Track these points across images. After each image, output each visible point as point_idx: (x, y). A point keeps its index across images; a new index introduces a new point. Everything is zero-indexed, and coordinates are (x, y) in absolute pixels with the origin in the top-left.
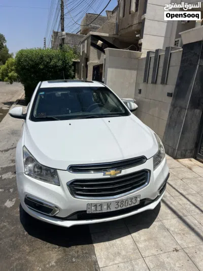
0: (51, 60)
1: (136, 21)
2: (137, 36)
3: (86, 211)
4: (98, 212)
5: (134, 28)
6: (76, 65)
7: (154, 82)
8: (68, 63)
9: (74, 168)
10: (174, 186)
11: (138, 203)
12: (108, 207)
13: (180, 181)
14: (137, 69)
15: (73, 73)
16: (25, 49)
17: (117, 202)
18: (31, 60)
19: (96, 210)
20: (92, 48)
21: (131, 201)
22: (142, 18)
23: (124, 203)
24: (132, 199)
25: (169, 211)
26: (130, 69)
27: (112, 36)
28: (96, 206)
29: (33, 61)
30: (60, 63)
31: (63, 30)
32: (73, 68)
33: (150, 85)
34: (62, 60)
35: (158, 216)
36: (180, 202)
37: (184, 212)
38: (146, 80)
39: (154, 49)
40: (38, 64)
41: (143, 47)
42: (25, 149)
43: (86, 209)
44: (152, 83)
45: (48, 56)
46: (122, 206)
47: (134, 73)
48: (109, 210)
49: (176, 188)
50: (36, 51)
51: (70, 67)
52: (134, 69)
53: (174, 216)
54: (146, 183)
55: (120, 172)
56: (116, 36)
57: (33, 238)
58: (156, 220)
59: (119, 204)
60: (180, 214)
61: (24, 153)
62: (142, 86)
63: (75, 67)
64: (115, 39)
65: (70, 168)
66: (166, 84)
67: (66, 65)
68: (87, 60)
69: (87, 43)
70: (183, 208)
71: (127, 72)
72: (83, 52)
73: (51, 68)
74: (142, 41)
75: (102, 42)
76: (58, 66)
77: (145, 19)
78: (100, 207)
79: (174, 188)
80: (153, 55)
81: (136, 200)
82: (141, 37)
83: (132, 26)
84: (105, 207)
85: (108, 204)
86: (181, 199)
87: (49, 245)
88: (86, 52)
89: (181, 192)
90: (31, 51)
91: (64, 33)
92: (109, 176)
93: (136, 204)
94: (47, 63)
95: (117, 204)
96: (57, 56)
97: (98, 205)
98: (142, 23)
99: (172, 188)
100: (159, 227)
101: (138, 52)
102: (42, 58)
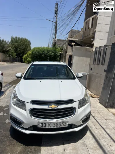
0: (48, 52)
1: (91, 33)
2: (92, 40)
3: (37, 126)
4: (44, 127)
5: (90, 36)
6: (61, 55)
7: (99, 64)
8: (57, 54)
9: (34, 102)
10: (100, 123)
11: (67, 126)
12: (49, 125)
13: (104, 120)
14: (90, 57)
15: (59, 59)
16: (36, 47)
17: (54, 123)
18: (38, 52)
19: (43, 126)
20: (69, 46)
21: (63, 124)
22: (94, 31)
23: (58, 124)
24: (63, 123)
25: (91, 136)
26: (87, 57)
27: (80, 40)
28: (42, 123)
29: (39, 53)
30: (53, 54)
31: (56, 38)
32: (59, 56)
33: (96, 65)
34: (54, 52)
35: (84, 137)
36: (100, 132)
37: (101, 138)
38: (94, 63)
39: (98, 46)
40: (41, 55)
41: (94, 46)
42: (15, 92)
43: (37, 125)
44: (97, 64)
45: (47, 51)
46: (57, 126)
47: (89, 59)
48: (50, 127)
49: (101, 124)
50: (41, 48)
51: (58, 56)
52: (89, 57)
53: (93, 139)
54: (73, 115)
55: (58, 107)
56: (82, 40)
57: (12, 139)
58: (82, 139)
59: (56, 124)
60: (97, 138)
61: (14, 94)
62: (92, 66)
63: (60, 57)
64: (81, 42)
65: (32, 102)
66: (104, 65)
67: (56, 55)
68: (66, 52)
69: (67, 44)
70: (100, 135)
71: (85, 58)
72: (65, 49)
73: (48, 57)
74: (94, 42)
75: (74, 43)
76: (51, 56)
77: (95, 31)
78: (45, 124)
79: (99, 124)
80: (98, 50)
81: (66, 124)
82: (94, 40)
83: (89, 35)
84: (48, 125)
85: (49, 123)
86: (101, 130)
87: (19, 143)
88: (66, 48)
89: (103, 126)
90: (39, 48)
91: (56, 39)
92: (51, 108)
93: (66, 126)
94: (46, 54)
95: (54, 124)
96: (52, 51)
97: (44, 123)
98: (94, 33)
99: (98, 123)
100: (81, 143)
101: (92, 48)
102: (44, 51)
